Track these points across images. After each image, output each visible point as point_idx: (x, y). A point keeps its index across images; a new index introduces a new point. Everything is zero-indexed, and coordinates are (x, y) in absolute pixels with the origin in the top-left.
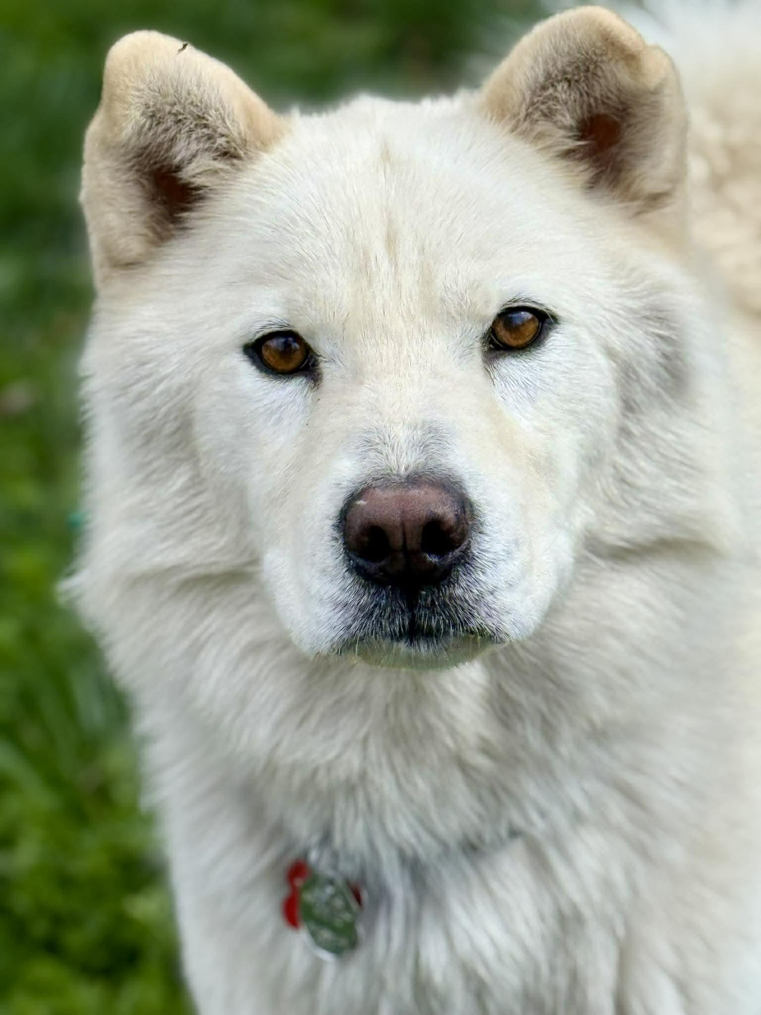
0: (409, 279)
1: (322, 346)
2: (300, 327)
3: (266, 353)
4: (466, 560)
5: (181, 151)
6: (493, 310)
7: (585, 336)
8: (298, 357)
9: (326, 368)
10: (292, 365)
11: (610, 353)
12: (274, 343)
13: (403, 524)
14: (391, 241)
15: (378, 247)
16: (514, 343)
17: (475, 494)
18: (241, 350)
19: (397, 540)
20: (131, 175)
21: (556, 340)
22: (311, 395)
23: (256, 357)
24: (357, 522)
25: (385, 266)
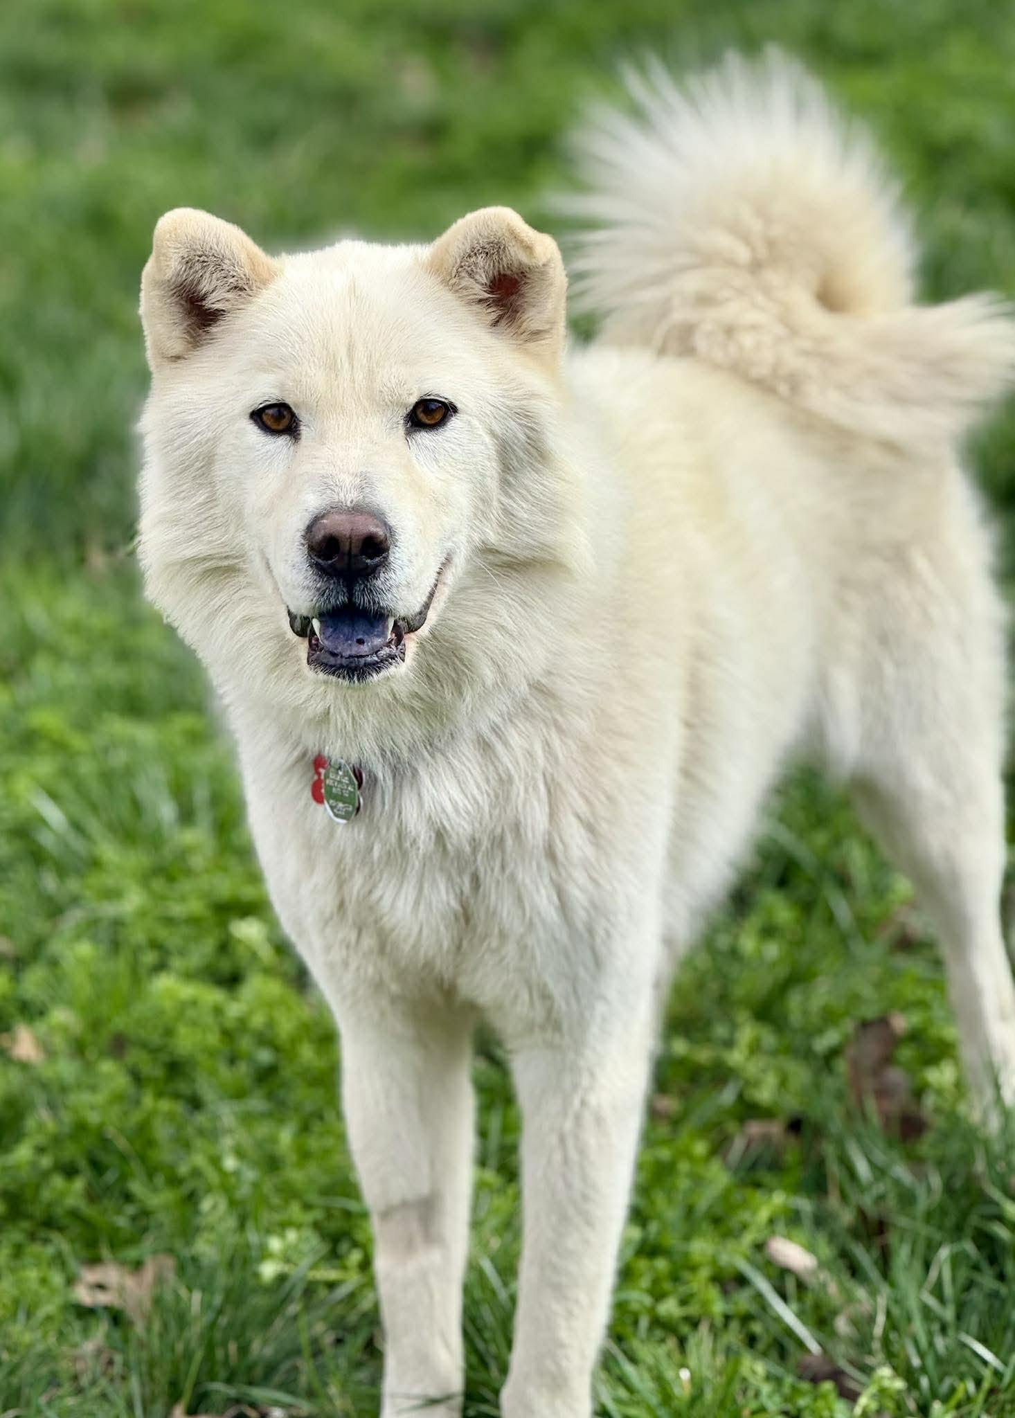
0: (360, 376)
1: (302, 414)
2: (289, 401)
3: (265, 418)
4: (385, 564)
5: (205, 286)
6: (413, 400)
7: (475, 422)
8: (285, 423)
9: (304, 430)
10: (281, 427)
11: (492, 433)
12: (270, 412)
13: (350, 538)
14: (351, 349)
15: (343, 353)
16: (428, 422)
17: (392, 521)
18: (248, 416)
19: (345, 547)
20: (174, 299)
21: (454, 423)
22: (292, 448)
23: (259, 420)
24: (319, 535)
25: (346, 366)
